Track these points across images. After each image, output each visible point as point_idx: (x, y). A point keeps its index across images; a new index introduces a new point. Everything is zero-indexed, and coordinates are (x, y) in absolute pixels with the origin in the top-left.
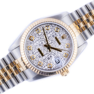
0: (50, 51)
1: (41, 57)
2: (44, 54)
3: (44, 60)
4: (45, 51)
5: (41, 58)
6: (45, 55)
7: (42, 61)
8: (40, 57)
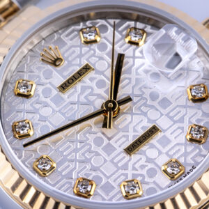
0: (128, 100)
1: (164, 136)
2: (150, 126)
3: (175, 122)
4: (131, 124)
5: (168, 134)
6: (149, 121)
7: (182, 128)
8: (165, 141)
